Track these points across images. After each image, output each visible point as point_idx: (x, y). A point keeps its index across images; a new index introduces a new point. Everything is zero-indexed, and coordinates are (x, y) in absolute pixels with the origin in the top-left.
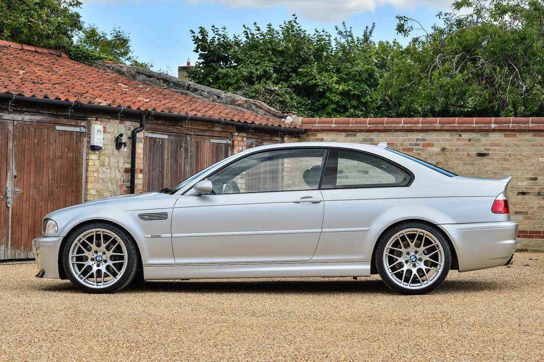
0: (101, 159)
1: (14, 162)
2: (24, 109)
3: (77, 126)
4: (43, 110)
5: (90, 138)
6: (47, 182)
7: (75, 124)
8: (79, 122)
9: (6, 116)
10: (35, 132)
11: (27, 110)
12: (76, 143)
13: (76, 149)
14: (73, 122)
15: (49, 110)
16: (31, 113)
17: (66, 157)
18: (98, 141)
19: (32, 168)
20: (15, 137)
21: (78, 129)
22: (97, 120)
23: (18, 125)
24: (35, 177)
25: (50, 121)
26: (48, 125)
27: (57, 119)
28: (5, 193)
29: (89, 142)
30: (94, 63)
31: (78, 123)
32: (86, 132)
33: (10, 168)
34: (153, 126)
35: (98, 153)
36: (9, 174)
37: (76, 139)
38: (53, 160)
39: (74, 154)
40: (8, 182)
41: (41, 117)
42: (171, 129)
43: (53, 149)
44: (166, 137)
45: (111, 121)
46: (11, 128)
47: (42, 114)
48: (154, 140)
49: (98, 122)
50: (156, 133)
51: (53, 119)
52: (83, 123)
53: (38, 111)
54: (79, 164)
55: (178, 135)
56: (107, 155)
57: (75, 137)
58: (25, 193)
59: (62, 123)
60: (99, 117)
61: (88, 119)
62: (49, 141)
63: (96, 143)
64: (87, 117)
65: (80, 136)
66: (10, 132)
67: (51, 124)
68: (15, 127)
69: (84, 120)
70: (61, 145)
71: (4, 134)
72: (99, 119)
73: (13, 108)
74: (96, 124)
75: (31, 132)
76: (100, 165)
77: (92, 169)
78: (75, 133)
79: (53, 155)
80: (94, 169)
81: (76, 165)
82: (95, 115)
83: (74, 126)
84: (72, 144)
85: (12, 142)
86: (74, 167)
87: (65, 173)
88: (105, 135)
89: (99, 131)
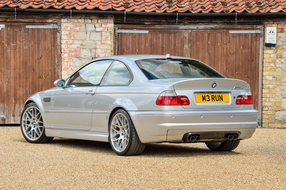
0: (278, 52)
3: (253, 29)
4: (216, 20)
5: (264, 38)
6: (222, 71)
7: (250, 28)
8: (254, 26)
9: (182, 27)
10: (209, 36)
11: (200, 21)
12: (251, 42)
13: (251, 47)
14: (248, 27)
15: (222, 20)
16: (205, 23)
17: (241, 52)
18: (270, 40)
20: (190, 41)
21: (253, 32)
22: (274, 23)
23: (193, 32)
25: (224, 28)
26: (221, 31)
27: (231, 26)
29: (264, 41)
31: (253, 27)
32: (261, 33)
35: (274, 48)
37: (252, 39)
38: (227, 55)
39: (250, 50)
41: (215, 26)
43: (227, 48)
47: (216, 23)
49: (275, 25)
51: (227, 26)
52: (259, 27)
53: (211, 21)
54: (255, 57)
57: (250, 38)
59: (237, 28)
60: (275, 21)
61: (264, 23)
62: (223, 42)
63: (267, 41)
64: (263, 22)
65: (256, 36)
66: (186, 37)
67: (225, 30)
68: (190, 34)
69: (260, 24)
70: (235, 44)
71: (180, 39)
72: (275, 22)
73: (187, 21)
74: (272, 26)
75: (204, 36)
76: (277, 58)
77: (267, 60)
78: (250, 35)
79: (227, 52)
80: (270, 61)
81: (251, 58)
82: (271, 19)
83: (249, 29)
84: (247, 43)
85: (187, 44)
86: (250, 59)
87: (241, 64)
88: (280, 34)
89: (271, 32)
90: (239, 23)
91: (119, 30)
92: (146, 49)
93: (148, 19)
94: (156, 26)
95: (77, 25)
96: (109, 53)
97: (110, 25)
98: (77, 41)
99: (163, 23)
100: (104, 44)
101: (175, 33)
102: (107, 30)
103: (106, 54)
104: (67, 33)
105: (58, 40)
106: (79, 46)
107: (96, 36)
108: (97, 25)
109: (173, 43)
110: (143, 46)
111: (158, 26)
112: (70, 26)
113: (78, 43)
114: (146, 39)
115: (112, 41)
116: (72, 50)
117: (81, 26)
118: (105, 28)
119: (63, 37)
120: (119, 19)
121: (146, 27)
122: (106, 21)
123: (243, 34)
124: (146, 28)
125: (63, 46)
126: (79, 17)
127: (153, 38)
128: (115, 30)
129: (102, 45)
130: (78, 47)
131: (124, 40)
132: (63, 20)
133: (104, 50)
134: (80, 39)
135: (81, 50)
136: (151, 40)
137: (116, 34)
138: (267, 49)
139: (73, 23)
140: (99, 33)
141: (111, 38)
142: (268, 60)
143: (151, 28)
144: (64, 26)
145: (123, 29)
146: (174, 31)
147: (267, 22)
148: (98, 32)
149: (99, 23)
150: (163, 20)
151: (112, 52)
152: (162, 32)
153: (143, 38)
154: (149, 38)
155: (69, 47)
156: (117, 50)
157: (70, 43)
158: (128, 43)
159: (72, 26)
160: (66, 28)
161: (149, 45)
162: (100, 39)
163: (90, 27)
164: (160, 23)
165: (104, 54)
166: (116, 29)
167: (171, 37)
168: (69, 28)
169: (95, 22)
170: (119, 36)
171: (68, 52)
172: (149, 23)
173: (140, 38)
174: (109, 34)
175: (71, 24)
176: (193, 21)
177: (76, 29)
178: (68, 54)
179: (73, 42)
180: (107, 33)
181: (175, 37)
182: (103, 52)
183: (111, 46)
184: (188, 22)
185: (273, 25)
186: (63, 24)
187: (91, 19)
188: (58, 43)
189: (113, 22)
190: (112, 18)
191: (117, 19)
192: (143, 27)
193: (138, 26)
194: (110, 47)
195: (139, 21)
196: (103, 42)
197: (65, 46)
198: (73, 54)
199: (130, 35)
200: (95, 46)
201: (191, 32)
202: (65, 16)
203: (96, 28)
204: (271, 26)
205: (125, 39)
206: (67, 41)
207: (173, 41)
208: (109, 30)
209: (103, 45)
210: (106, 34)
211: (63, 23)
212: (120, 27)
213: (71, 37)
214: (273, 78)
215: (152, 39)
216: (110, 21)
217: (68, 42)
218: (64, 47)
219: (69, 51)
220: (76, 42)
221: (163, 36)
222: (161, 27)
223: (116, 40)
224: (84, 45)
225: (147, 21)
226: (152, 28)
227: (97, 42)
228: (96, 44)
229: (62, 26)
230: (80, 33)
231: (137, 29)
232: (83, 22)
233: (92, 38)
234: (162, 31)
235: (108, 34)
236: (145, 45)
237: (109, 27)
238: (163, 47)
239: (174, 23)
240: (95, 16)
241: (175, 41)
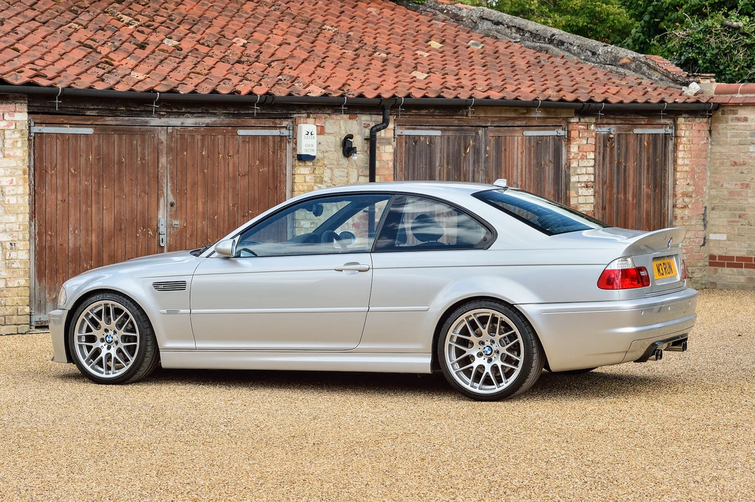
0: (316, 172)
1: (169, 185)
2: (184, 110)
3: (275, 127)
4: (215, 109)
5: (296, 144)
6: (226, 210)
7: (271, 125)
8: (278, 121)
9: (155, 121)
10: (203, 140)
11: (188, 110)
12: (273, 152)
13: (273, 162)
14: (268, 123)
15: (226, 109)
16: (196, 115)
17: (256, 172)
18: (307, 148)
19: (200, 191)
20: (170, 150)
21: (276, 132)
22: (309, 117)
23: (175, 132)
24: (204, 204)
25: (228, 123)
26: (224, 129)
27: (239, 120)
28: (156, 227)
29: (295, 149)
30: (422, 4)
31: (276, 123)
32: (289, 136)
33: (163, 193)
34: (411, 119)
35: (311, 164)
36: (162, 201)
37: (274, 147)
38: (234, 178)
39: (271, 168)
40: (161, 212)
41: (213, 119)
42: (447, 120)
43: (234, 163)
44: (438, 133)
45: (334, 116)
46: (163, 137)
47: (215, 114)
48: (416, 139)
49: (311, 120)
50: (418, 129)
51: (233, 121)
52: (285, 123)
53: (207, 110)
54: (280, 182)
55: (460, 128)
56: (329, 166)
57: (271, 144)
58: (189, 226)
59: (249, 125)
60: (311, 113)
61: (292, 116)
62: (227, 152)
63: (303, 151)
64: (291, 114)
65: (281, 141)
66: (162, 142)
67: (230, 128)
68: (170, 136)
69: (287, 117)
70: (247, 156)
71: (152, 146)
72: (311, 116)
73: (165, 110)
74: (306, 123)
75: (196, 141)
76: (316, 182)
77: (301, 187)
78: (271, 138)
79: (234, 171)
80: (306, 188)
81: (274, 183)
82: (304, 110)
83: (270, 128)
84: (267, 154)
85: (165, 156)
86: (271, 186)
87: (257, 196)
88: (321, 137)
89: (310, 134)
90: (260, 116)
91: (36, 127)
92: (89, 166)
93: (93, 105)
94: (107, 118)
96: (19, 175)
97: (20, 115)
99: (121, 113)
100: (9, 156)
101: (143, 134)
102: (14, 126)
103: (14, 179)
109: (139, 155)
110: (83, 160)
111: (110, 118)
114: (89, 146)
115: (24, 151)
118: (10, 123)
120: (37, 104)
121: (89, 120)
122: (11, 107)
123: (260, 137)
124: (89, 123)
127: (101, 143)
128: (30, 127)
129: (5, 160)
131: (46, 148)
133: (10, 170)
136: (99, 148)
137: (32, 134)
138: (300, 166)
141: (23, 144)
142: (302, 186)
143: (97, 123)
145: (44, 125)
146: (140, 129)
147: (298, 115)
150: (120, 107)
151: (24, 175)
152: (119, 130)
153: (83, 144)
154: (95, 144)
156: (32, 169)
158: (54, 154)
161: (94, 159)
164: (114, 114)
165: (10, 178)
166: (32, 125)
167: (135, 142)
170: (37, 140)
172: (94, 113)
173: (77, 143)
174: (19, 135)
176: (175, 110)
180: (14, 132)
181: (143, 141)
182: (8, 173)
183: (24, 160)
184: (167, 112)
185: (309, 120)
189: (26, 110)
190: (22, 101)
191: (34, 104)
192: (82, 120)
193: (74, 120)
194: (20, 164)
195: (75, 108)
196: (6, 153)
201: (172, 132)
205: (48, 145)
207: (139, 149)
209: (8, 160)
210: (13, 136)
212: (37, 121)
214: (311, 224)
215: (99, 146)
216: (20, 107)
221: (120, 139)
222: (117, 121)
223: (30, 149)
225: (91, 107)
226: (99, 123)
231: (72, 125)
235: (17, 135)
236: (87, 159)
237: (18, 121)
238: (120, 163)
239: (149, 113)
241: (143, 149)
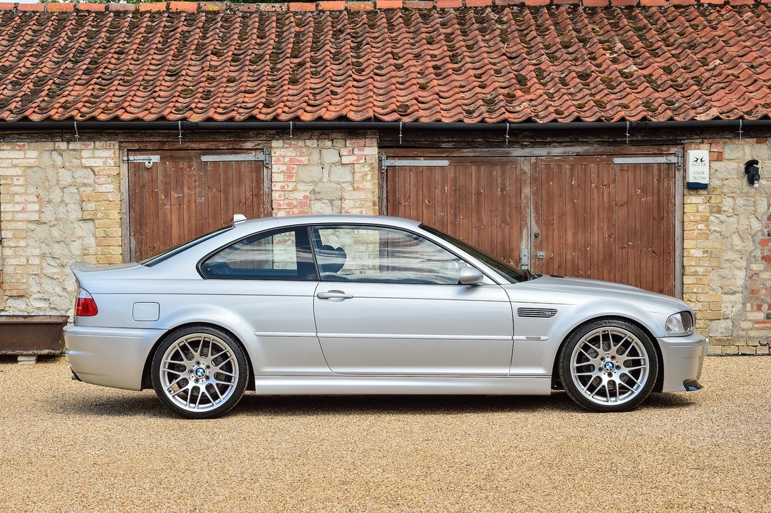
0: (713, 201)
1: (533, 215)
2: (549, 140)
3: (661, 155)
4: (586, 138)
5: (685, 172)
6: (601, 241)
7: (656, 152)
8: (664, 148)
9: (517, 152)
10: (572, 169)
11: (554, 139)
12: (659, 181)
13: (659, 191)
14: (652, 150)
15: (599, 136)
16: (565, 144)
17: (638, 202)
18: (697, 176)
19: (569, 221)
20: (534, 180)
21: (662, 160)
22: (703, 143)
23: (539, 162)
24: (575, 234)
25: (602, 152)
26: (597, 158)
27: (617, 148)
28: (518, 258)
29: (684, 178)
31: (661, 150)
32: (678, 163)
33: (526, 224)
35: (706, 193)
36: (525, 232)
37: (659, 175)
38: (610, 209)
39: (656, 197)
40: (524, 242)
41: (585, 148)
43: (609, 194)
45: (737, 141)
47: (586, 143)
49: (706, 146)
51: (608, 149)
52: (673, 150)
53: (576, 139)
54: (668, 211)
56: (730, 195)
57: (656, 172)
58: (557, 257)
59: (629, 153)
60: (706, 138)
61: (683, 142)
62: (601, 181)
63: (691, 179)
64: (681, 140)
65: (668, 168)
66: (525, 173)
67: (605, 156)
68: (535, 165)
69: (675, 144)
70: (626, 185)
71: (514, 177)
72: (706, 141)
73: (527, 140)
75: (564, 170)
76: (711, 212)
77: (692, 218)
78: (656, 166)
79: (609, 202)
80: (698, 218)
81: (659, 212)
82: (697, 134)
83: (654, 155)
84: (650, 182)
85: (529, 187)
86: (656, 216)
87: (638, 227)
88: (716, 165)
89: (699, 161)
90: (633, 143)
91: (388, 160)
92: (444, 197)
93: (447, 138)
94: (465, 150)
95: (304, 153)
96: (369, 207)
97: (371, 150)
98: (304, 184)
99: (479, 145)
100: (358, 189)
101: (503, 164)
102: (363, 160)
103: (364, 210)
104: (284, 168)
105: (266, 184)
106: (308, 194)
107: (342, 174)
108: (344, 152)
109: (499, 185)
110: (438, 192)
111: (468, 150)
112: (289, 154)
113: (306, 188)
114: (444, 178)
115: (374, 184)
116: (295, 202)
117: (311, 154)
118: (360, 157)
119: (276, 177)
120: (388, 139)
121: (444, 152)
122: (362, 142)
123: (642, 165)
124: (444, 155)
125: (275, 195)
126: (307, 135)
127: (458, 175)
128: (380, 161)
129: (355, 192)
130: (305, 197)
131: (399, 180)
132: (274, 144)
134: (310, 180)
135: (312, 202)
136: (455, 179)
137: (383, 168)
138: (690, 195)
139: (296, 147)
140: (349, 167)
141: (372, 177)
142: (694, 216)
143: (454, 155)
144: (277, 154)
145: (397, 158)
146: (500, 159)
147: (689, 141)
148: (345, 164)
149: (349, 147)
150: (477, 138)
151: (374, 206)
153: (438, 176)
154: (451, 175)
155: (287, 197)
156: (385, 200)
157: (290, 188)
158: (407, 185)
159: (294, 154)
160: (281, 159)
161: (450, 191)
162: (349, 178)
163: (330, 156)
164: (471, 145)
165: (360, 210)
166: (383, 158)
167: (495, 173)
168: (287, 159)
169: (340, 146)
170: (390, 173)
171: (285, 207)
172: (450, 145)
173: (432, 175)
174: (369, 168)
175: (291, 149)
176: (539, 140)
177: (301, 161)
178: (286, 212)
179: (296, 186)
180: (363, 166)
181: (503, 173)
182: (357, 205)
183: (374, 192)
184: (530, 142)
185: (702, 146)
186: (275, 150)
187: (332, 140)
188: (266, 190)
189: (376, 144)
190: (373, 136)
191: (385, 139)
192: (437, 153)
193: (428, 152)
194: (370, 196)
195: (429, 141)
196: (356, 185)
197: (280, 196)
198: (296, 211)
199: (410, 170)
200: (340, 194)
201: (536, 162)
202: (278, 135)
203: (343, 158)
204: (697, 147)
205: (402, 177)
206: (283, 184)
207: (499, 180)
208: (369, 161)
209: (358, 192)
210: (364, 170)
211: (274, 148)
212: (390, 155)
213: (292, 176)
214: (704, 252)
215: (456, 177)
216: (370, 142)
217: (286, 187)
218: (278, 198)
219: (288, 205)
220: (301, 187)
221: (478, 170)
222: (475, 152)
223: (383, 181)
224: (319, 193)
225: (446, 140)
226: (456, 155)
227: (344, 185)
228: (342, 189)
229: (273, 155)
230: (309, 168)
231: (426, 157)
232: (315, 145)
233: (334, 178)
234: (476, 161)
235: (367, 169)
236: (443, 191)
237: (368, 155)
238: (478, 194)
239: (501, 144)
240: (340, 132)
241: (504, 180)
